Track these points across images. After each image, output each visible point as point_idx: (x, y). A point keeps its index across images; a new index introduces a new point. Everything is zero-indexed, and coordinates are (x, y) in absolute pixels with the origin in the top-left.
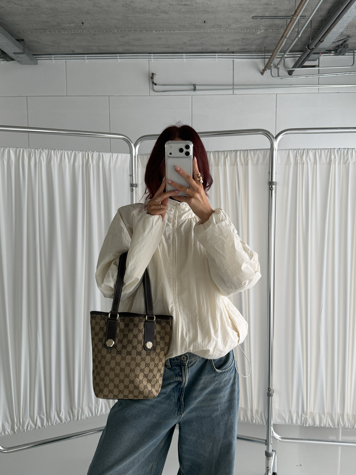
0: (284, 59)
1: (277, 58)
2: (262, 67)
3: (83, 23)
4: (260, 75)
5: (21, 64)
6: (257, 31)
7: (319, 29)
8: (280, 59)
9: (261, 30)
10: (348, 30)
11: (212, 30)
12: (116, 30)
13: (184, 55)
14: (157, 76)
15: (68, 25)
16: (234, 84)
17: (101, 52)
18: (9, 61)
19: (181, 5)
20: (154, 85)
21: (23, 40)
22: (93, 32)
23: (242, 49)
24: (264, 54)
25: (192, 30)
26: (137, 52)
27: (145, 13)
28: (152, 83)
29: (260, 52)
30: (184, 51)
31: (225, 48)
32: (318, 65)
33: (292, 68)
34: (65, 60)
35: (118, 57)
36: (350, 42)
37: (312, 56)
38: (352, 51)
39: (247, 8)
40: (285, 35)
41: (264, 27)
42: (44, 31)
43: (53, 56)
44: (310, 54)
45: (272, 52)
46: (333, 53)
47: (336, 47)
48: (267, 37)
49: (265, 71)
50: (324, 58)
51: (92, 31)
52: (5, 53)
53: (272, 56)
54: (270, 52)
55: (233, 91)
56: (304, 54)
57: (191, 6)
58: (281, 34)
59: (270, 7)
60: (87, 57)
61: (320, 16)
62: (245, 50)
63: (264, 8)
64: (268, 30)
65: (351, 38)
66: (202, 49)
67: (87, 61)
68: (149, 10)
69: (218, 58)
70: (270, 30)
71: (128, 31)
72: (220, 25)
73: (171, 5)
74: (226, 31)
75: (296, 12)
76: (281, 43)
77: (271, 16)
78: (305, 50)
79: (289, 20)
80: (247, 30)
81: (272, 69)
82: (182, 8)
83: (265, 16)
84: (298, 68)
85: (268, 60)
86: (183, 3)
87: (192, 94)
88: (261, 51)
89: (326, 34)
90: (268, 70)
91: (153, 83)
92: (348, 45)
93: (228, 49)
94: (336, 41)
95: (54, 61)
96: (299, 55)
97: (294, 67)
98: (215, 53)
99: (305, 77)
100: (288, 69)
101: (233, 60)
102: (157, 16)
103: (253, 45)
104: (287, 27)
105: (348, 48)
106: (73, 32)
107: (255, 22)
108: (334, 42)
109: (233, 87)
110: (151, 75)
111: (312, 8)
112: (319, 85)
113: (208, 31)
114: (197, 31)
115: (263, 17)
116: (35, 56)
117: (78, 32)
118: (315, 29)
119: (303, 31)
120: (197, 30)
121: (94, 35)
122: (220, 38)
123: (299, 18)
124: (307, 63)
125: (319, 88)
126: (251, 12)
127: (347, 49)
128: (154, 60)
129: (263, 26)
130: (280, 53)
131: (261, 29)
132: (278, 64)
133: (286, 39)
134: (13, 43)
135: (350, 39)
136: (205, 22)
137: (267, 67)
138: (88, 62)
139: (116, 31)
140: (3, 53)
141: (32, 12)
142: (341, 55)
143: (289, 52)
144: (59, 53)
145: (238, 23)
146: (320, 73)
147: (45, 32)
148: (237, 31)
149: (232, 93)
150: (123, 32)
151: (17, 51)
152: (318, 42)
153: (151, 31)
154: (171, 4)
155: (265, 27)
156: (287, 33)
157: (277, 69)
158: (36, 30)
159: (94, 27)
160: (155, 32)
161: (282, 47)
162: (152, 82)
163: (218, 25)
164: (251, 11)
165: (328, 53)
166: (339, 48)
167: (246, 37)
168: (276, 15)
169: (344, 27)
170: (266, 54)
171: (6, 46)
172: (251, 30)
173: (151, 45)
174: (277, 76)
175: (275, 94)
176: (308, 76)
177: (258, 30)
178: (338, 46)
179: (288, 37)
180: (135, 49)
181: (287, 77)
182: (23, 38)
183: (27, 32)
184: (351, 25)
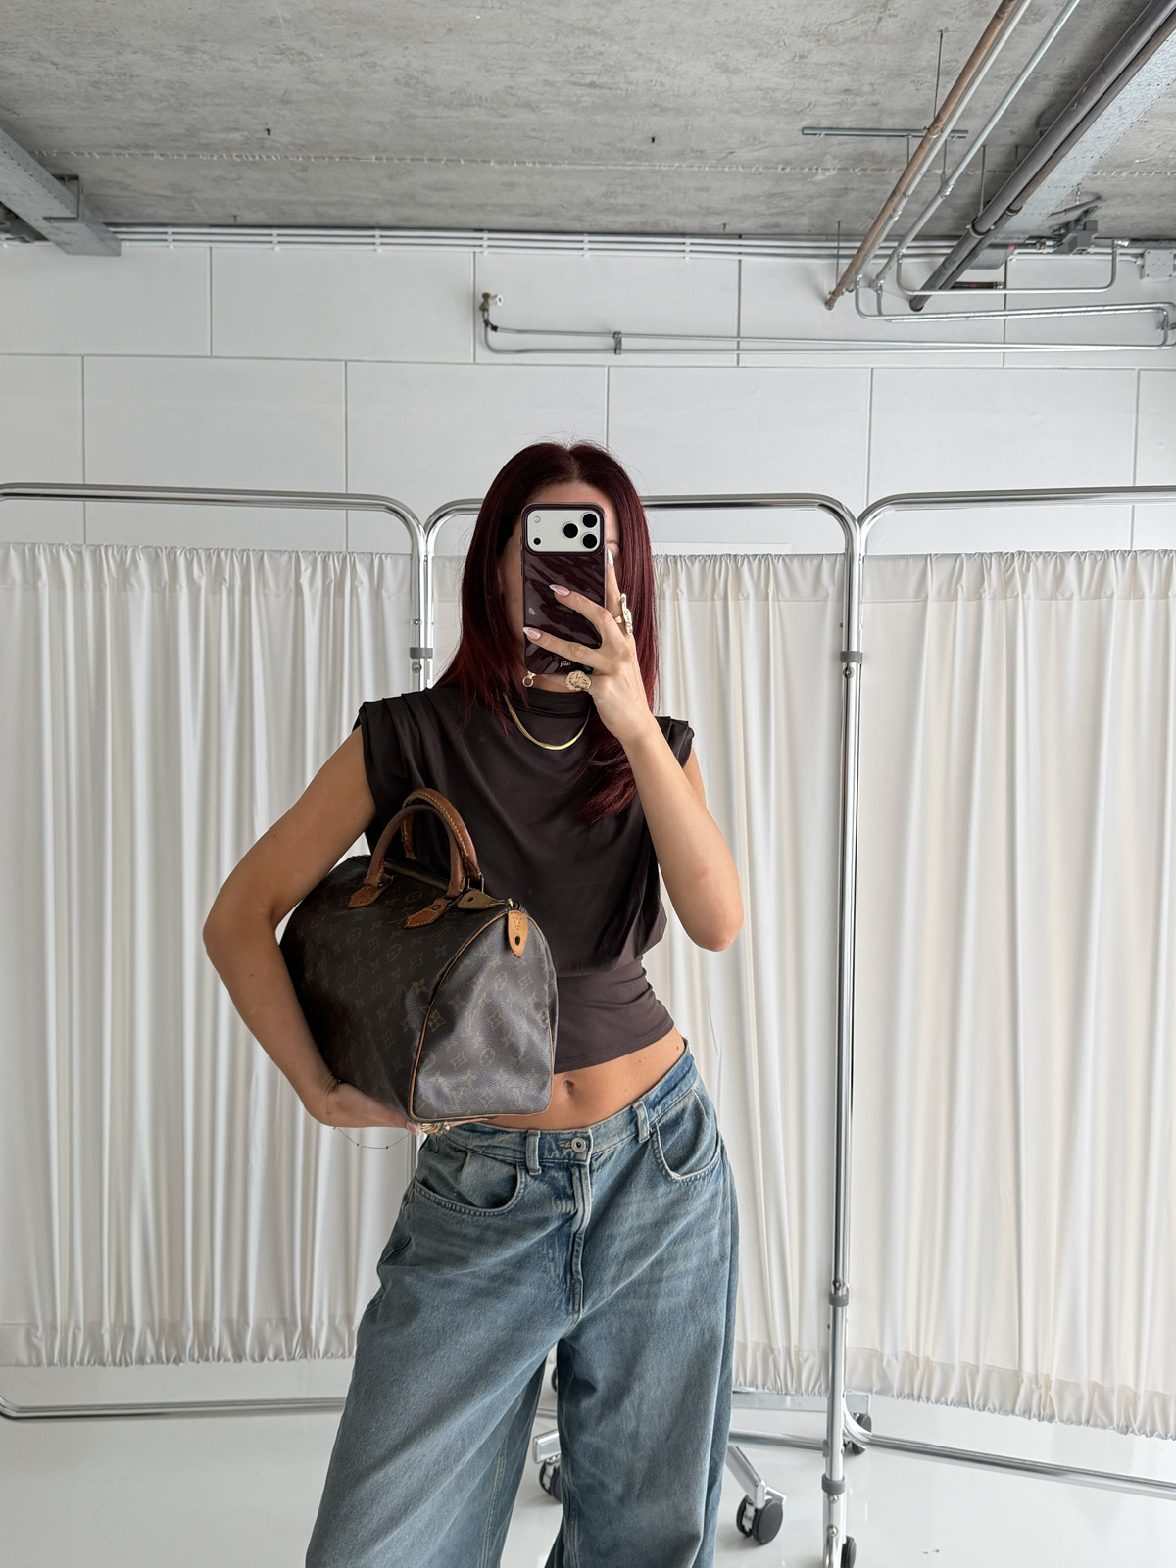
0: (898, 260)
1: (877, 256)
2: (828, 285)
3: (269, 131)
4: (823, 307)
5: (68, 253)
6: (815, 171)
7: (1009, 172)
8: (885, 261)
9: (829, 169)
10: (1096, 178)
11: (677, 164)
12: (374, 157)
13: (587, 238)
14: (499, 303)
15: (222, 136)
16: (742, 335)
17: (326, 221)
18: (28, 242)
19: (580, 85)
20: (489, 329)
21: (76, 178)
22: (300, 159)
23: (767, 227)
24: (835, 244)
25: (614, 163)
26: (439, 225)
27: (467, 106)
28: (483, 325)
29: (825, 237)
30: (587, 227)
31: (714, 223)
32: (1003, 280)
33: (923, 289)
34: (208, 245)
35: (378, 241)
36: (1103, 214)
37: (986, 255)
38: (1109, 241)
39: (787, 101)
40: (903, 189)
41: (836, 161)
42: (144, 152)
43: (170, 230)
44: (978, 248)
45: (864, 238)
46: (1049, 246)
47: (1060, 229)
48: (845, 191)
49: (838, 296)
50: (1023, 264)
51: (298, 157)
52: (17, 217)
53: (860, 249)
54: (855, 238)
55: (738, 355)
56: (960, 246)
57: (610, 89)
58: (890, 183)
59: (858, 100)
60: (279, 235)
61: (1013, 133)
62: (777, 231)
63: (839, 103)
64: (851, 171)
65: (1105, 201)
66: (643, 224)
67: (278, 248)
68: (481, 98)
69: (691, 251)
70: (856, 171)
71: (412, 159)
72: (701, 152)
73: (546, 83)
74: (720, 168)
75: (937, 119)
76: (889, 211)
77: (860, 127)
78: (964, 233)
79: (915, 143)
80: (783, 169)
81: (861, 291)
82: (582, 96)
83: (841, 127)
84: (940, 289)
85: (849, 261)
86: (587, 80)
87: (608, 363)
88: (827, 235)
89: (1029, 189)
90: (846, 293)
91: (487, 323)
92: (1095, 221)
93: (725, 225)
94: (1059, 210)
95: (172, 246)
96: (944, 248)
97: (929, 286)
98: (683, 235)
99: (963, 319)
100: (911, 293)
101: (740, 261)
102: (504, 116)
103: (802, 214)
104: (910, 164)
105: (1095, 230)
106: (237, 156)
107: (811, 145)
108: (1052, 214)
109: (738, 342)
110: (482, 300)
111: (989, 106)
112: (1004, 343)
113: (663, 167)
114: (628, 168)
115: (833, 131)
116: (112, 230)
117: (253, 157)
118: (994, 171)
119: (960, 177)
120: (630, 163)
121: (305, 169)
122: (701, 190)
123: (949, 136)
124: (968, 276)
125: (1004, 353)
126: (798, 113)
127: (1093, 236)
128: (489, 253)
129: (835, 158)
130: (885, 240)
131: (828, 166)
132: (879, 277)
133: (905, 201)
134: (44, 187)
135: (1104, 204)
136: (653, 140)
137: (845, 283)
138: (280, 253)
139: (374, 160)
140: (11, 215)
141: (107, 94)
142: (1075, 251)
143: (914, 240)
144: (188, 222)
145: (756, 147)
146: (1008, 308)
147: (147, 155)
148: (753, 169)
149: (735, 364)
150: (396, 161)
151: (55, 214)
152: (1004, 212)
153: (483, 161)
154: (546, 81)
155: (841, 160)
156: (908, 181)
157: (877, 291)
158: (118, 147)
159: (302, 146)
160: (497, 166)
161: (891, 223)
162: (482, 320)
163: (693, 151)
164: (798, 109)
165: (1033, 245)
166: (1068, 232)
167: (780, 191)
168: (875, 127)
169: (1086, 169)
170: (841, 244)
171: (22, 195)
172: (798, 169)
173: (482, 206)
174: (877, 313)
175: (868, 368)
176: (972, 314)
177: (817, 169)
178: (1067, 226)
179: (914, 192)
180: (432, 217)
181: (906, 317)
182: (75, 171)
183: (90, 153)
184: (1107, 164)
